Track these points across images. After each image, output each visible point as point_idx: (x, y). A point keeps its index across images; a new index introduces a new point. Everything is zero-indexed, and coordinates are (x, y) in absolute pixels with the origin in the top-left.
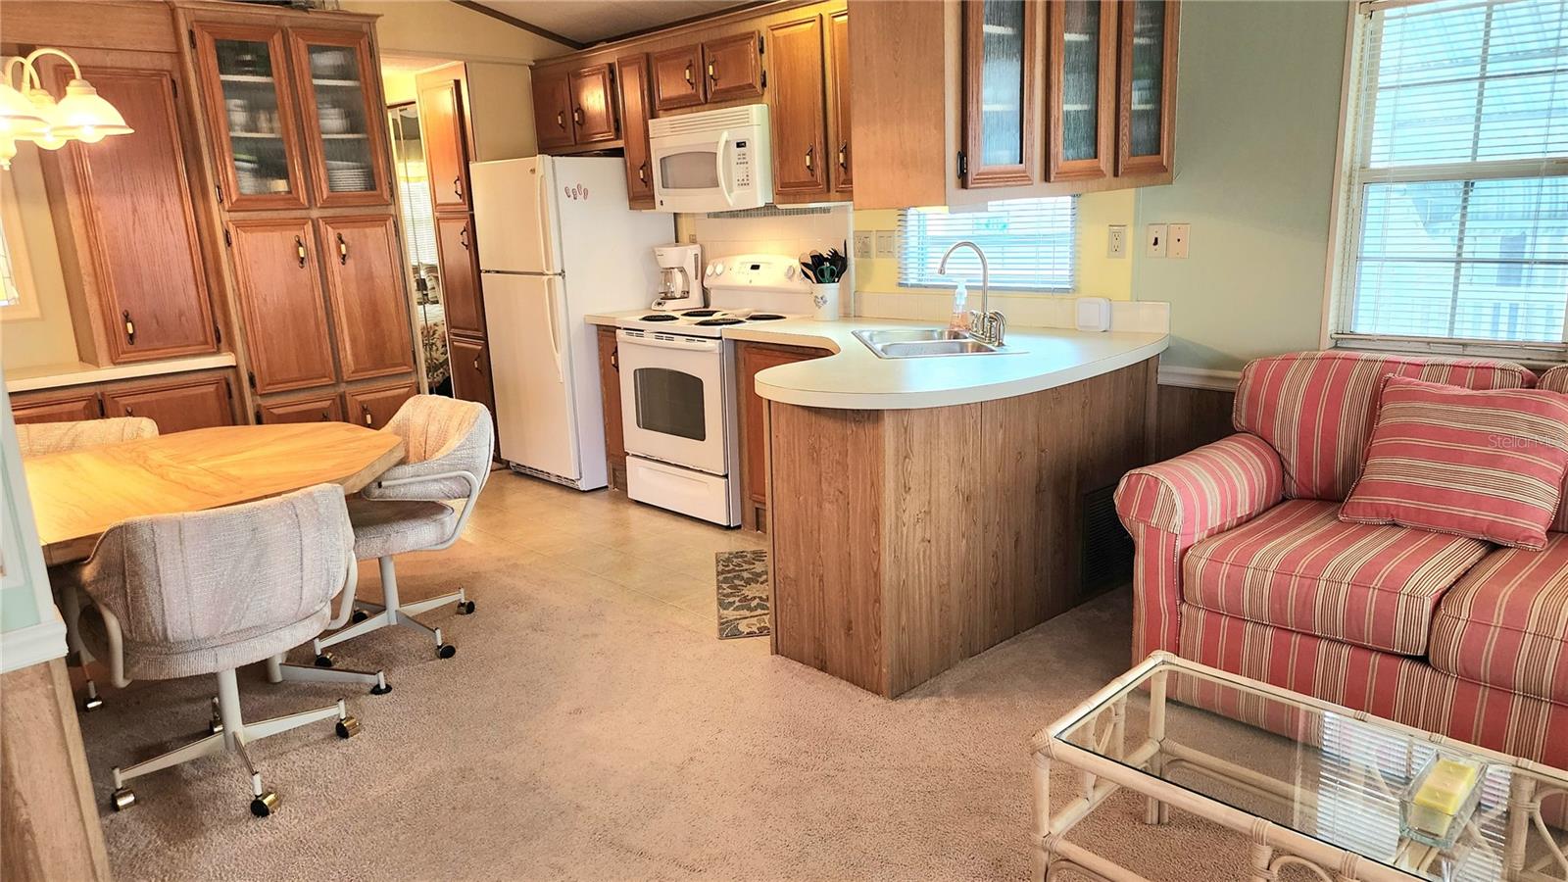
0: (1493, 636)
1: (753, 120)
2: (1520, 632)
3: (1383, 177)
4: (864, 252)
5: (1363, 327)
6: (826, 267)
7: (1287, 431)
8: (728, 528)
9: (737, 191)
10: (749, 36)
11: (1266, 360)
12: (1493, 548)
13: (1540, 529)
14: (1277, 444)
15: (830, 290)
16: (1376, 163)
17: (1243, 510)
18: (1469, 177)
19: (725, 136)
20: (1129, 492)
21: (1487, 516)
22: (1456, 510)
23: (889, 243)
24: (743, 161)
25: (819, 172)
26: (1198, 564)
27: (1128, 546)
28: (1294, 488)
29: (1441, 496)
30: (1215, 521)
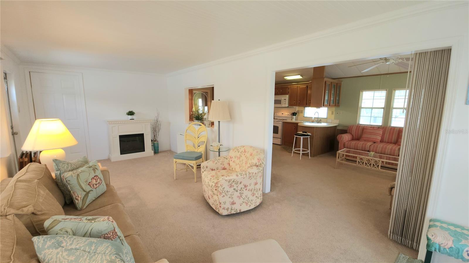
0: (375, 148)
1: (287, 97)
2: (377, 147)
3: (363, 108)
4: (299, 113)
5: (360, 123)
6: (294, 114)
7: (354, 133)
8: (280, 145)
9: (284, 105)
10: (287, 87)
11: (351, 126)
12: (375, 143)
13: (379, 141)
14: (352, 134)
15: (294, 117)
16: (362, 107)
17: (350, 140)
18: (372, 108)
19: (283, 98)
20: (338, 137)
21: (374, 140)
22: (371, 139)
23: (302, 112)
24: (285, 101)
25: (296, 103)
26: (346, 143)
27: (338, 142)
28: (354, 138)
29: (370, 138)
30: (347, 140)
